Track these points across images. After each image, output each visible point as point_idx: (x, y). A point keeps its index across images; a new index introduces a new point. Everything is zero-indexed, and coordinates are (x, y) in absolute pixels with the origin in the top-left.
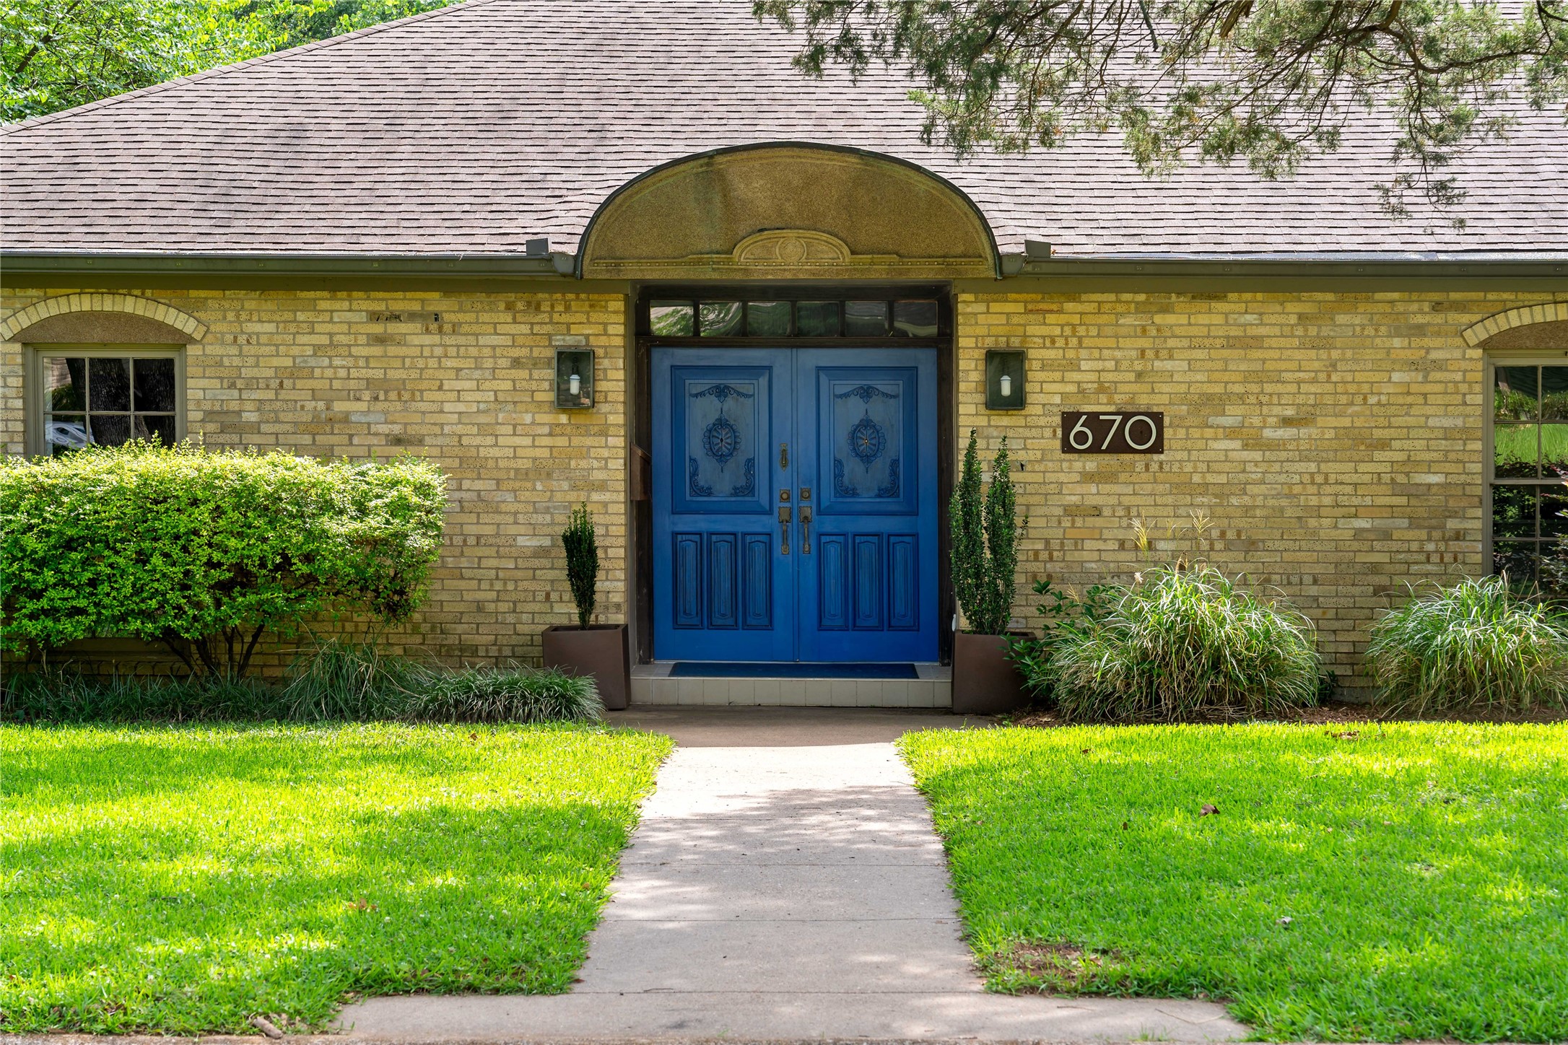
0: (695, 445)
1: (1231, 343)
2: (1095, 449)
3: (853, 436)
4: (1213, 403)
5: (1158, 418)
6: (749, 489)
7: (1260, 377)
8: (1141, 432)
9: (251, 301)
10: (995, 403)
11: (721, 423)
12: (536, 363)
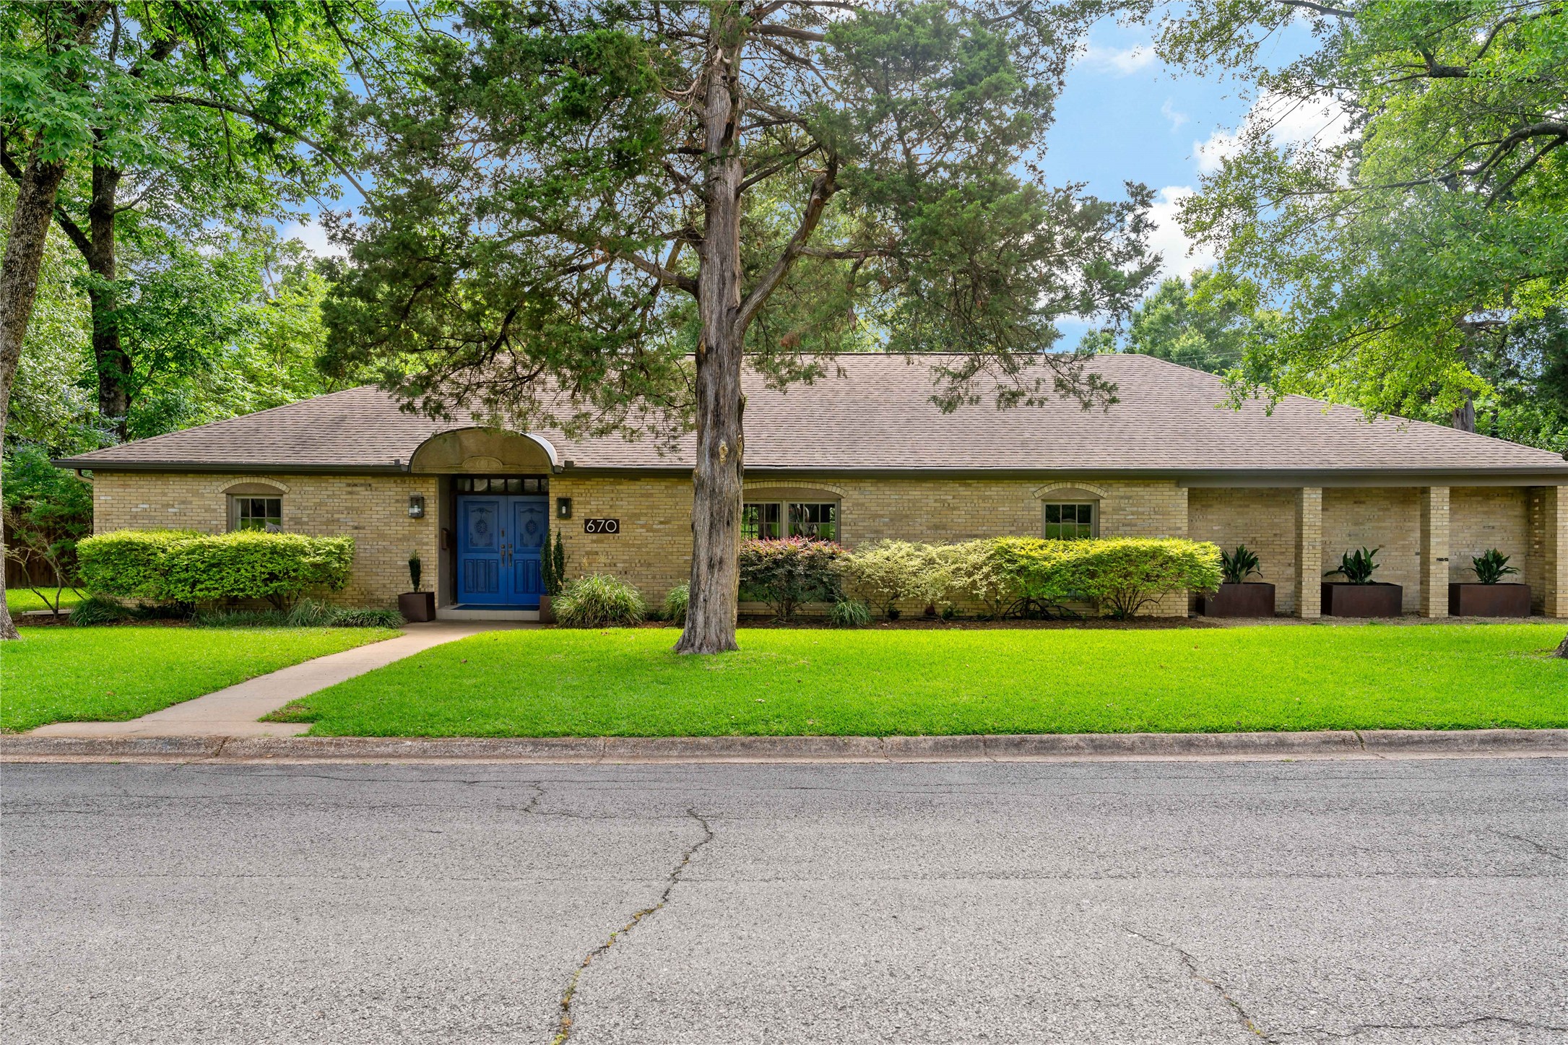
0: (472, 528)
1: (642, 496)
2: (595, 532)
3: (527, 526)
4: (638, 516)
5: (617, 521)
6: (491, 544)
7: (652, 507)
8: (611, 526)
9: (306, 480)
10: (560, 516)
11: (481, 521)
12: (404, 501)
